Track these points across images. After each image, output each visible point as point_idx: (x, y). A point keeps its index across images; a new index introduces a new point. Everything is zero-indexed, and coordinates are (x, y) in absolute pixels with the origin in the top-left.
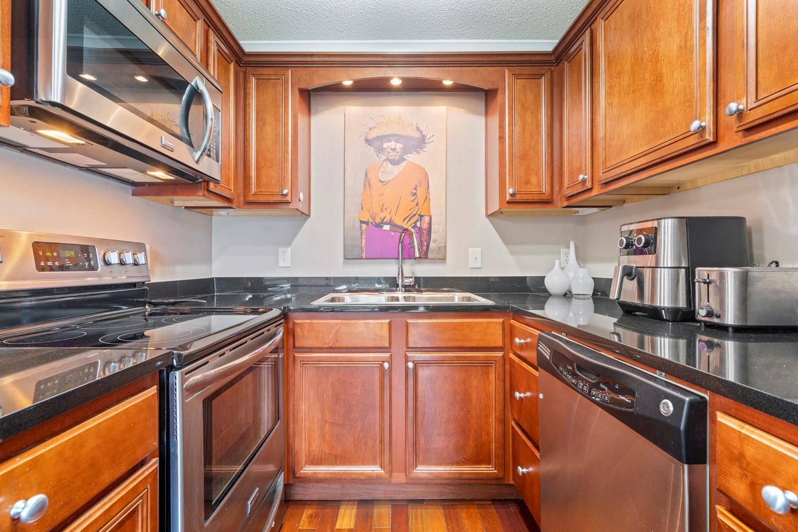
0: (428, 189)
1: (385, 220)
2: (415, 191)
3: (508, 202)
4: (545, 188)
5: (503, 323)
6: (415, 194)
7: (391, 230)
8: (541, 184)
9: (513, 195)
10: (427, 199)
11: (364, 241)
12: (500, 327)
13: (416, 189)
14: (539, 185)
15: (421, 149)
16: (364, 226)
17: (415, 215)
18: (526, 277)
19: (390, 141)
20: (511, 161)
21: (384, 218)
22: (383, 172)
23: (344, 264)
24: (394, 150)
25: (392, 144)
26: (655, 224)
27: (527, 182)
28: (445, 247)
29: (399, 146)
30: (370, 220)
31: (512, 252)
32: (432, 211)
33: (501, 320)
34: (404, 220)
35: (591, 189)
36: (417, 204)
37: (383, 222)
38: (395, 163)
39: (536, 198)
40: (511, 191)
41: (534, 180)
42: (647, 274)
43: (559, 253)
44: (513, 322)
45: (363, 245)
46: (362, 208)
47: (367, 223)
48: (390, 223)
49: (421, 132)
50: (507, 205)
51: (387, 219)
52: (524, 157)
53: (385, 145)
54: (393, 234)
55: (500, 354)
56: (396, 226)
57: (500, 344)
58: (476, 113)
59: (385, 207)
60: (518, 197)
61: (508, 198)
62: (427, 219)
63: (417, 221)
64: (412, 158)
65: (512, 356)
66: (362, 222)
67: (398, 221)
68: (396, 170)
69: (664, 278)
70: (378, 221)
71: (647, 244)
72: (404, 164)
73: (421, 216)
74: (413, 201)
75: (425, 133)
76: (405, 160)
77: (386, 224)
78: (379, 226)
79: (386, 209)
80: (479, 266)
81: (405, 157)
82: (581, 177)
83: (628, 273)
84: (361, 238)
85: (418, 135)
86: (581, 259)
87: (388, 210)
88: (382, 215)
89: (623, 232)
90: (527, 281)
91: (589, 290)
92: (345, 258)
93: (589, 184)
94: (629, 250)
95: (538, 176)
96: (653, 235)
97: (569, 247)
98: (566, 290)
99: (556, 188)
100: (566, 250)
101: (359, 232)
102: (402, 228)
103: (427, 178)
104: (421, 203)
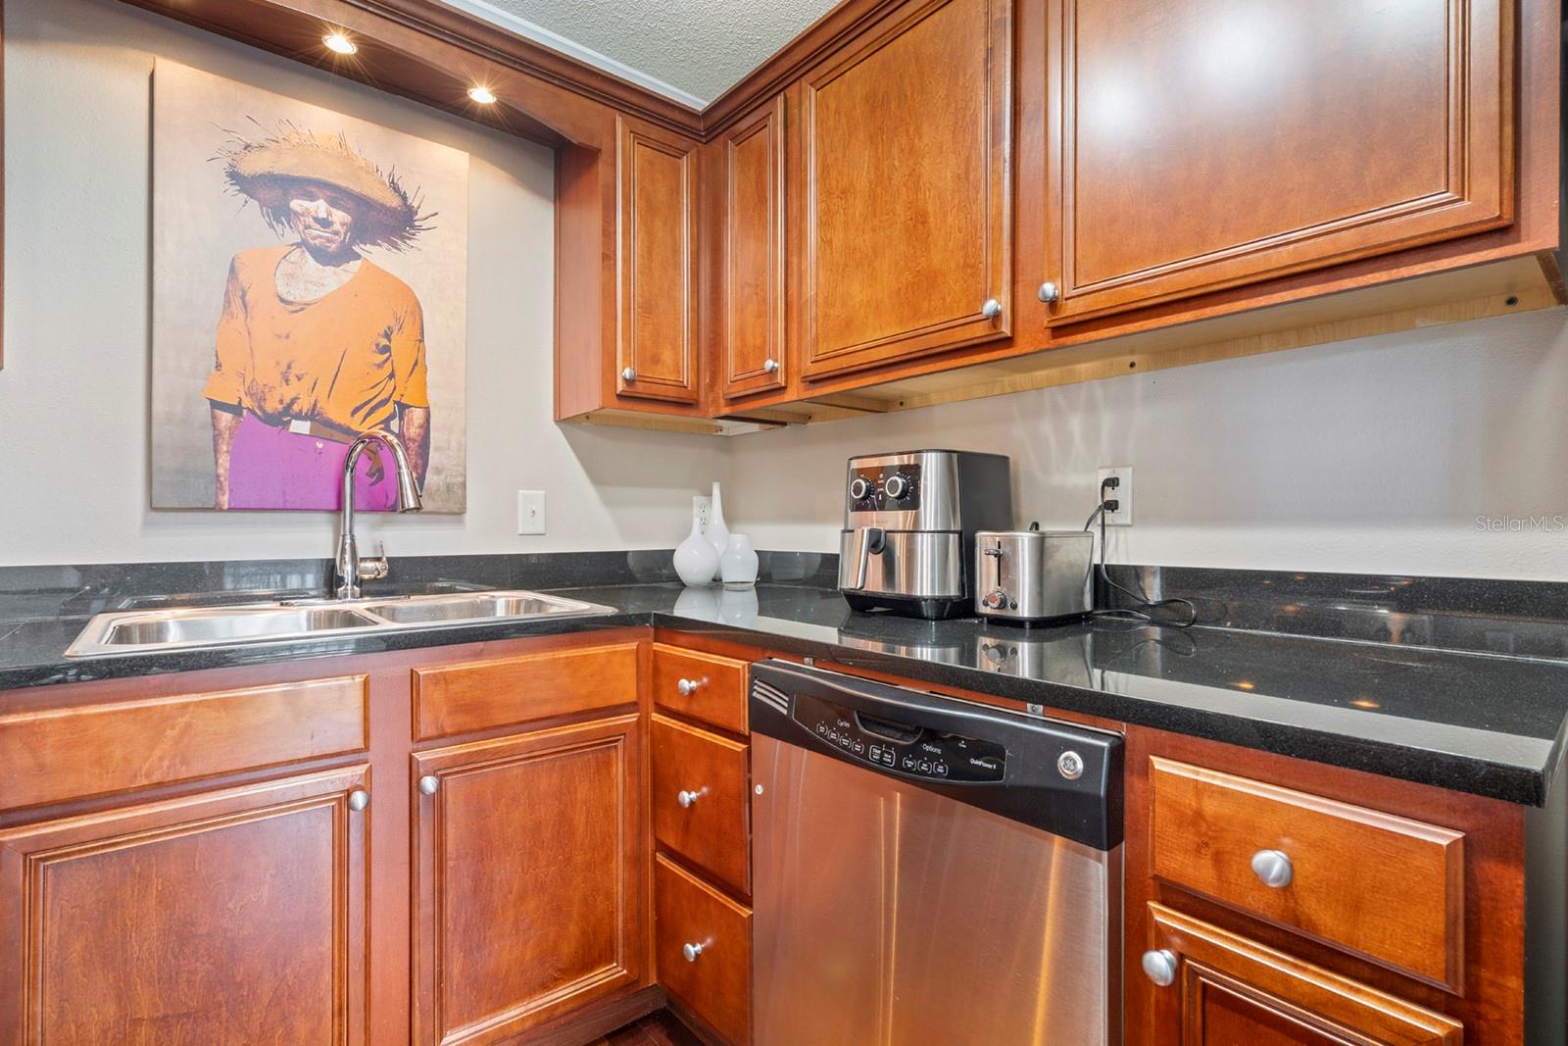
0: (422, 341)
1: (296, 408)
2: (384, 342)
3: (620, 397)
4: (687, 377)
5: (636, 652)
6: (386, 349)
7: (314, 436)
8: (678, 366)
9: (629, 382)
10: (418, 365)
11: (224, 460)
12: (631, 660)
13: (387, 336)
14: (678, 371)
15: (403, 238)
16: (226, 418)
17: (384, 402)
18: (625, 553)
19: (312, 198)
20: (627, 310)
21: (294, 401)
22: (291, 276)
23: (147, 524)
24: (325, 223)
25: (320, 207)
26: (912, 459)
27: (656, 360)
28: (464, 485)
29: (339, 217)
30: (247, 402)
31: (608, 502)
32: (433, 396)
33: (633, 646)
34: (354, 413)
35: (783, 389)
36: (392, 376)
37: (288, 412)
38: (323, 256)
39: (672, 393)
40: (627, 373)
41: (667, 355)
43: (689, 504)
44: (658, 646)
45: (221, 471)
46: (218, 366)
47: (236, 410)
48: (313, 415)
49: (404, 198)
50: (616, 400)
51: (304, 405)
52: (650, 307)
53: (296, 204)
54: (320, 445)
55: (631, 718)
56: (329, 424)
57: (631, 696)
58: (534, 189)
59: (295, 371)
60: (640, 388)
61: (620, 387)
62: (417, 415)
63: (391, 417)
64: (377, 255)
65: (656, 717)
66: (215, 405)
67: (337, 413)
68: (334, 279)
69: (928, 548)
70: (272, 405)
71: (903, 492)
72: (354, 266)
73: (403, 407)
74: (380, 366)
75: (414, 201)
76: (358, 257)
77: (299, 417)
78: (279, 419)
79: (299, 379)
80: (540, 529)
81: (356, 248)
82: (769, 364)
83: (875, 542)
84: (216, 451)
85: (394, 202)
86: (733, 516)
87: (307, 382)
88: (288, 393)
89: (860, 472)
90: (630, 560)
91: (751, 576)
92: (152, 506)
93: (781, 380)
94: (867, 502)
95: (675, 349)
96: (912, 473)
97: (709, 494)
98: (712, 576)
99: (706, 380)
100: (703, 499)
101: (209, 434)
102: (348, 431)
103: (417, 311)
104: (402, 373)
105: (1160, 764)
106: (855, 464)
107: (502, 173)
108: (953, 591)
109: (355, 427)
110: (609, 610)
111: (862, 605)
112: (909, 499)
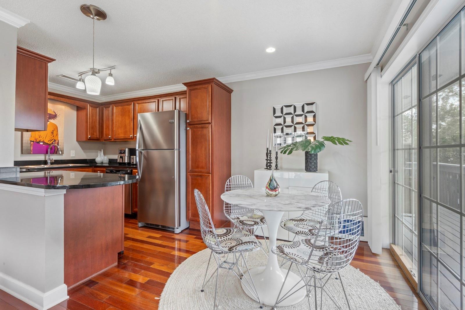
0: (58, 131)
1: (41, 141)
2: (52, 132)
3: (89, 139)
4: (98, 136)
5: (92, 170)
6: (53, 133)
7: (43, 144)
8: (97, 135)
10: (57, 134)
11: (32, 148)
13: (53, 131)
14: (96, 135)
15: (55, 118)
16: (32, 143)
17: (52, 140)
18: (87, 159)
20: (89, 129)
21: (40, 140)
23: (21, 156)
26: (125, 149)
27: (93, 134)
28: (63, 150)
30: (35, 141)
31: (85, 152)
32: (59, 139)
33: (92, 169)
34: (49, 141)
35: (111, 140)
36: (53, 136)
39: (96, 139)
40: (89, 136)
42: (124, 157)
43: (98, 152)
44: (95, 169)
45: (31, 149)
46: (31, 136)
47: (33, 142)
48: (43, 142)
49: (55, 113)
50: (88, 140)
51: (42, 140)
52: (92, 128)
54: (44, 146)
56: (45, 143)
59: (41, 136)
60: (91, 138)
61: (88, 138)
62: (57, 141)
63: (53, 142)
66: (31, 141)
67: (46, 141)
69: (126, 158)
70: (38, 141)
71: (124, 152)
73: (55, 140)
74: (52, 135)
75: (57, 113)
76: (49, 121)
77: (41, 142)
78: (38, 143)
79: (41, 137)
80: (74, 156)
81: (49, 120)
82: (110, 137)
83: (121, 157)
84: (31, 147)
85: (54, 114)
86: (105, 154)
88: (40, 139)
89: (119, 150)
90: (87, 160)
91: (108, 162)
92: (22, 153)
93: (111, 138)
94: (121, 153)
95: (96, 133)
96: (125, 151)
97: (101, 151)
98: (102, 162)
99: (101, 136)
100: (100, 151)
101: (30, 145)
102: (48, 144)
103: (57, 128)
104: (55, 136)
105: (134, 170)
106: (119, 149)
107: (69, 108)
108: (129, 162)
109: (49, 143)
110: (88, 165)
111: (120, 164)
112: (124, 153)
